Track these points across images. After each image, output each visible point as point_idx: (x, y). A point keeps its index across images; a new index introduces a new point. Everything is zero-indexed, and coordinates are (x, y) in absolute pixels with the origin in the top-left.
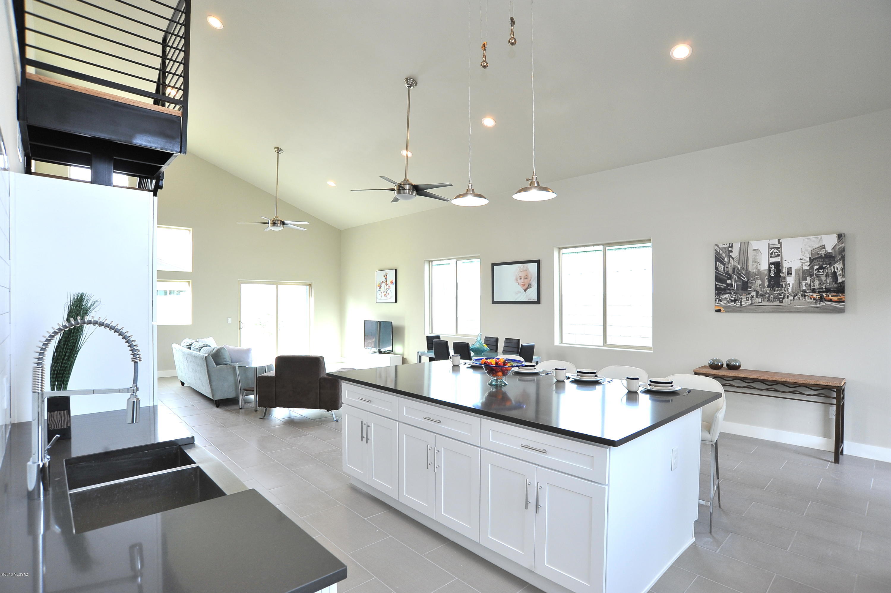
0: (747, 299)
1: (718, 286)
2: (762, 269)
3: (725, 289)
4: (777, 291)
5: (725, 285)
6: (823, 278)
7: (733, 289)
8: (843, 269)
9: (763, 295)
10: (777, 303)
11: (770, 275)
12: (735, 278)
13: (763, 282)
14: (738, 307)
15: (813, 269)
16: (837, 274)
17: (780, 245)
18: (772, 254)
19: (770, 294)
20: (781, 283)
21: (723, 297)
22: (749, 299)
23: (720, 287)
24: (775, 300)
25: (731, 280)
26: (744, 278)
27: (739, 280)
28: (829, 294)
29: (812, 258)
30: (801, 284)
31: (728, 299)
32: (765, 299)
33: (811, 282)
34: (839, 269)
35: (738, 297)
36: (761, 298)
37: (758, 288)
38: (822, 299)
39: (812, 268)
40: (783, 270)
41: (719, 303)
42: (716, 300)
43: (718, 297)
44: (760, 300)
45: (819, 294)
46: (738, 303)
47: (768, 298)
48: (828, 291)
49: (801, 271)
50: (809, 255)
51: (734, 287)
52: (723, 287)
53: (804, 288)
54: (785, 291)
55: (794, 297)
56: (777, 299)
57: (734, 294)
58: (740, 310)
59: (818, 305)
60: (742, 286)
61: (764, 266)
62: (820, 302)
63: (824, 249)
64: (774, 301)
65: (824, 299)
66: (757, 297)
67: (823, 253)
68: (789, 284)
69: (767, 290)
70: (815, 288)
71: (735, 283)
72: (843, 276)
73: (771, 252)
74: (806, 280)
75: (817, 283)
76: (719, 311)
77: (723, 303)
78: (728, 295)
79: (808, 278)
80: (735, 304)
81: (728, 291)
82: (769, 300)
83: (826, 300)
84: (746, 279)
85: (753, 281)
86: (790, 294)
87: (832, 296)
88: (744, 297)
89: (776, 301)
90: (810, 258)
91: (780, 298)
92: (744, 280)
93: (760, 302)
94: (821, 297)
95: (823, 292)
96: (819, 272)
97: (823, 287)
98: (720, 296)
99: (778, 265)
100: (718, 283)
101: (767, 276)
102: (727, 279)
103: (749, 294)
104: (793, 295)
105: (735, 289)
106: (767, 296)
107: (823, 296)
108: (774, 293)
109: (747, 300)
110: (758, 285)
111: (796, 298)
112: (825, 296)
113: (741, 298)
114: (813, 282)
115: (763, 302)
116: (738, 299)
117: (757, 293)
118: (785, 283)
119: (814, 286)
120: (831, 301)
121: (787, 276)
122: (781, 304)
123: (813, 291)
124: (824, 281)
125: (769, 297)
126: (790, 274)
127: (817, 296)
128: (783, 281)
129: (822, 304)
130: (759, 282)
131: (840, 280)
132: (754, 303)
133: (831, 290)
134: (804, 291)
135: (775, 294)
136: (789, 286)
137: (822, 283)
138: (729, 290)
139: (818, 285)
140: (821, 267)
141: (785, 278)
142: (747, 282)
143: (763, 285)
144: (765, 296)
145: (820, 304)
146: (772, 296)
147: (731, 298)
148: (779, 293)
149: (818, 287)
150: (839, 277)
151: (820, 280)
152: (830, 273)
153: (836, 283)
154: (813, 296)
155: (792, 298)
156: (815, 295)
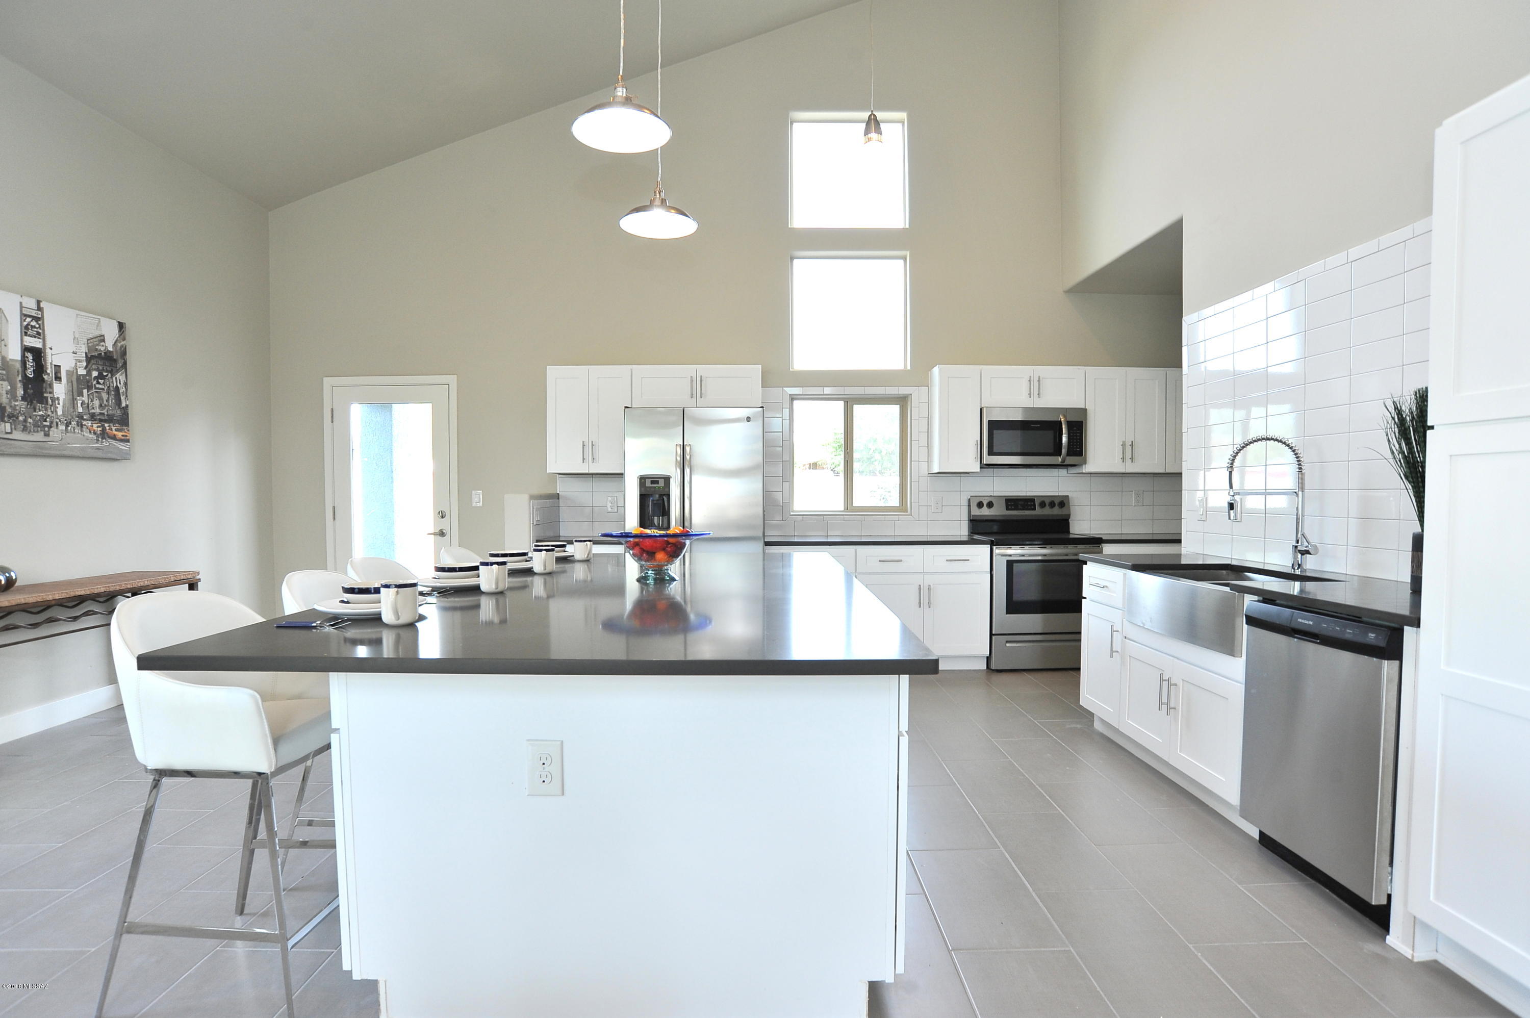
2: (11, 358)
4: (40, 410)
6: (105, 396)
8: (126, 384)
9: (14, 416)
10: (40, 437)
11: (26, 375)
13: (14, 387)
15: (91, 375)
16: (121, 391)
17: (40, 313)
18: (26, 327)
19: (26, 415)
20: (45, 395)
24: (36, 429)
28: (112, 425)
29: (89, 355)
30: (75, 402)
32: (19, 426)
33: (90, 400)
34: (122, 383)
36: (11, 423)
37: (5, 400)
38: (104, 435)
39: (89, 373)
40: (47, 368)
44: (8, 426)
45: (99, 425)
47: (24, 424)
48: (110, 420)
49: (75, 377)
50: (84, 349)
53: (80, 410)
54: (52, 412)
55: (67, 426)
56: (39, 427)
59: (100, 446)
61: (14, 353)
62: (102, 439)
63: (103, 343)
64: (34, 431)
65: (107, 433)
67: (102, 349)
68: (58, 399)
69: (21, 405)
70: (94, 413)
72: (127, 396)
73: (25, 323)
74: (83, 396)
75: (97, 403)
79: (85, 391)
82: (25, 429)
86: (60, 420)
87: (116, 430)
89: (38, 431)
90: (86, 353)
91: (43, 428)
93: (9, 431)
94: (103, 429)
95: (105, 421)
96: (98, 383)
97: (105, 412)
99: (38, 354)
101: (20, 376)
104: (65, 422)
106: (21, 418)
107: (105, 428)
108: (34, 413)
110: (4, 392)
111: (69, 428)
112: (108, 428)
114: (92, 401)
115: (14, 432)
118: (51, 395)
119: (93, 408)
120: (114, 438)
121: (54, 381)
122: (46, 439)
123: (93, 417)
124: (105, 402)
125: (25, 421)
126: (58, 378)
127: (98, 427)
128: (48, 391)
129: (105, 444)
130: (6, 385)
131: (123, 405)
133: (115, 418)
134: (81, 417)
135: (36, 416)
136: (59, 404)
137: (103, 405)
139: (99, 408)
140: (101, 376)
141: (51, 386)
143: (13, 395)
144: (17, 418)
145: (102, 442)
146: (30, 420)
148: (42, 416)
149: (97, 411)
150: (123, 398)
151: (101, 399)
152: (112, 389)
153: (119, 408)
154: (92, 426)
155: (64, 428)
156: (95, 426)
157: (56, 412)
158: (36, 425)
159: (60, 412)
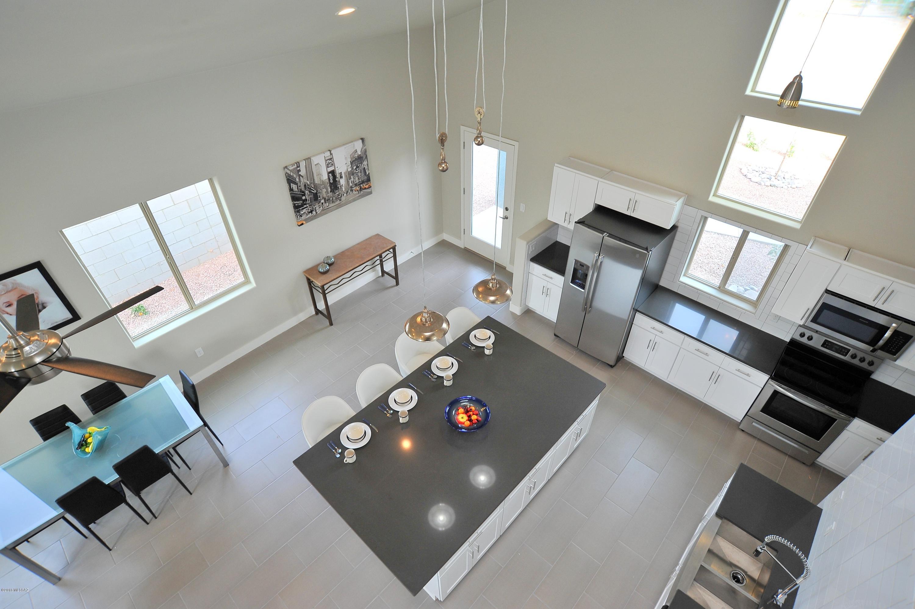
0: (319, 206)
1: (296, 205)
2: (324, 179)
3: (302, 206)
4: (337, 193)
5: (302, 202)
6: (359, 174)
7: (308, 202)
8: (367, 165)
9: (328, 199)
10: (338, 202)
11: (330, 183)
12: (308, 193)
13: (327, 189)
14: (315, 216)
15: (353, 169)
16: (366, 169)
17: (331, 156)
18: (328, 165)
20: (338, 186)
21: (302, 213)
22: (320, 206)
23: (298, 204)
25: (305, 196)
26: (314, 191)
27: (311, 193)
29: (352, 161)
30: (349, 183)
31: (307, 212)
32: (331, 202)
34: (366, 165)
35: (312, 208)
36: (328, 202)
37: (325, 196)
38: (361, 189)
39: (352, 169)
40: (337, 176)
41: (300, 218)
42: (297, 217)
43: (299, 214)
44: (327, 204)
45: (359, 186)
46: (314, 213)
48: (363, 182)
49: (347, 173)
50: (349, 160)
51: (309, 201)
52: (300, 204)
53: (351, 185)
55: (347, 193)
57: (310, 207)
58: (317, 216)
59: (360, 194)
60: (314, 198)
61: (325, 177)
62: (360, 191)
63: (357, 153)
66: (325, 203)
67: (356, 155)
68: (342, 185)
69: (330, 194)
70: (356, 183)
71: (308, 197)
72: (368, 169)
73: (327, 163)
74: (351, 179)
75: (357, 179)
76: (302, 224)
77: (304, 217)
78: (305, 209)
79: (352, 177)
80: (312, 214)
81: (305, 206)
83: (363, 189)
84: (315, 191)
85: (321, 191)
86: (344, 193)
87: (365, 185)
88: (317, 206)
89: (337, 201)
90: (350, 161)
91: (339, 198)
92: (314, 192)
95: (361, 184)
96: (356, 170)
97: (360, 180)
98: (300, 213)
99: (333, 173)
100: (296, 201)
101: (328, 184)
102: (302, 196)
103: (320, 202)
105: (310, 202)
106: (331, 199)
109: (319, 208)
110: (324, 192)
112: (362, 186)
113: (315, 208)
114: (355, 179)
115: (329, 205)
116: (313, 209)
117: (325, 199)
118: (340, 185)
119: (356, 181)
120: (365, 189)
121: (340, 179)
122: (341, 202)
123: (356, 185)
124: (360, 177)
125: (333, 199)
126: (341, 177)
128: (339, 184)
129: (361, 193)
130: (324, 190)
131: (367, 173)
132: (324, 208)
133: (365, 181)
134: (352, 187)
135: (336, 195)
136: (343, 187)
138: (305, 204)
140: (357, 167)
141: (339, 182)
142: (316, 193)
143: (327, 192)
144: (330, 199)
146: (334, 198)
147: (309, 210)
148: (338, 194)
149: (358, 181)
150: (367, 171)
151: (358, 176)
152: (362, 170)
153: (366, 175)
154: (356, 189)
155: (346, 194)
156: (357, 188)
157: (342, 190)
158: (336, 199)
159: (344, 190)
